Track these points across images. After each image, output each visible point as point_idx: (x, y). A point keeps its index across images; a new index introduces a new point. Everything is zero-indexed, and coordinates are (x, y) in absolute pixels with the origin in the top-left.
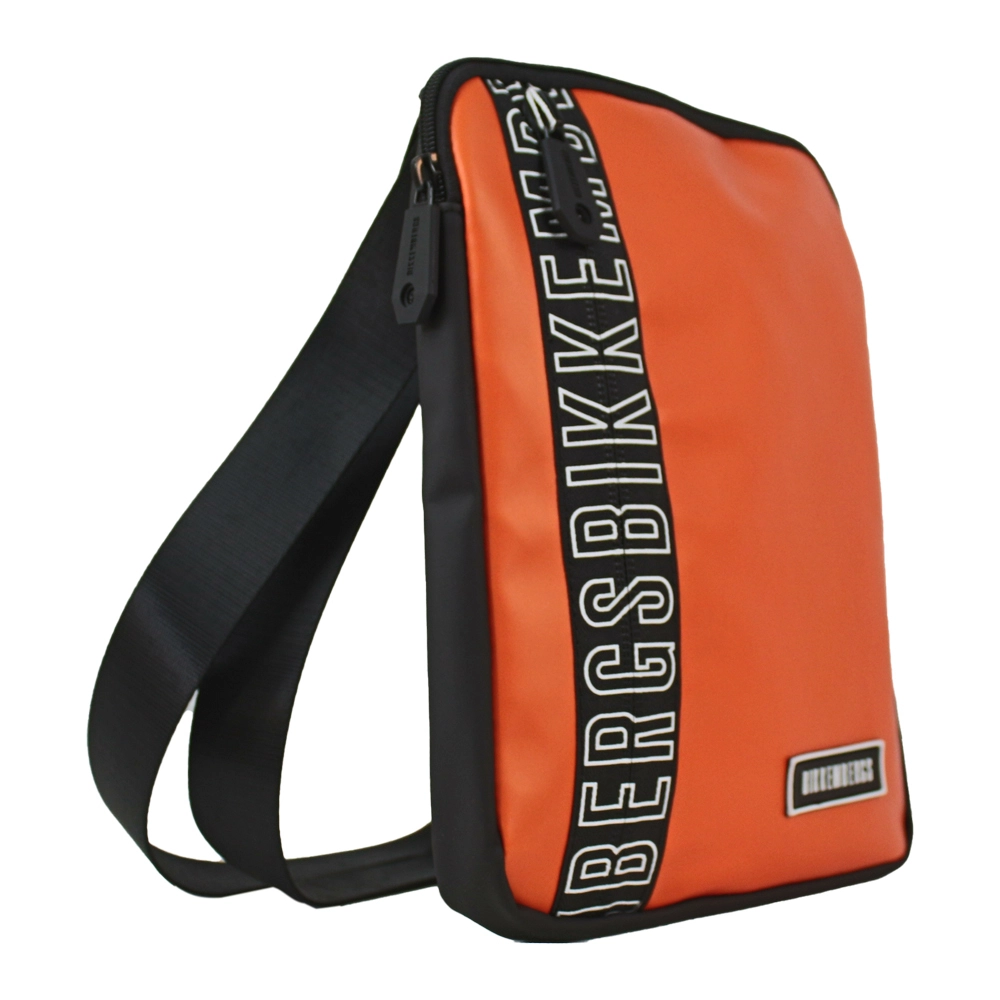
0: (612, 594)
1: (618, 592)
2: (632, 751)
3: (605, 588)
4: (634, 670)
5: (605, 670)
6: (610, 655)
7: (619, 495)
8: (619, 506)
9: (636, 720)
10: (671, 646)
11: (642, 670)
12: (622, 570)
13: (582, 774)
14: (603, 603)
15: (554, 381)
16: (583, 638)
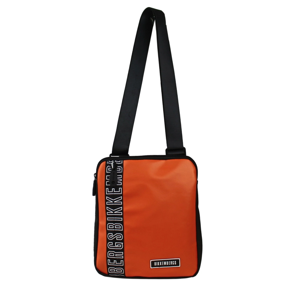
0: (112, 235)
1: (113, 235)
2: (115, 256)
3: (111, 235)
4: (115, 246)
5: (110, 245)
6: (111, 244)
7: (114, 222)
8: (114, 224)
9: (115, 253)
10: (122, 243)
11: (116, 246)
12: (114, 232)
13: (107, 258)
14: (111, 236)
15: (106, 206)
16: (108, 241)
